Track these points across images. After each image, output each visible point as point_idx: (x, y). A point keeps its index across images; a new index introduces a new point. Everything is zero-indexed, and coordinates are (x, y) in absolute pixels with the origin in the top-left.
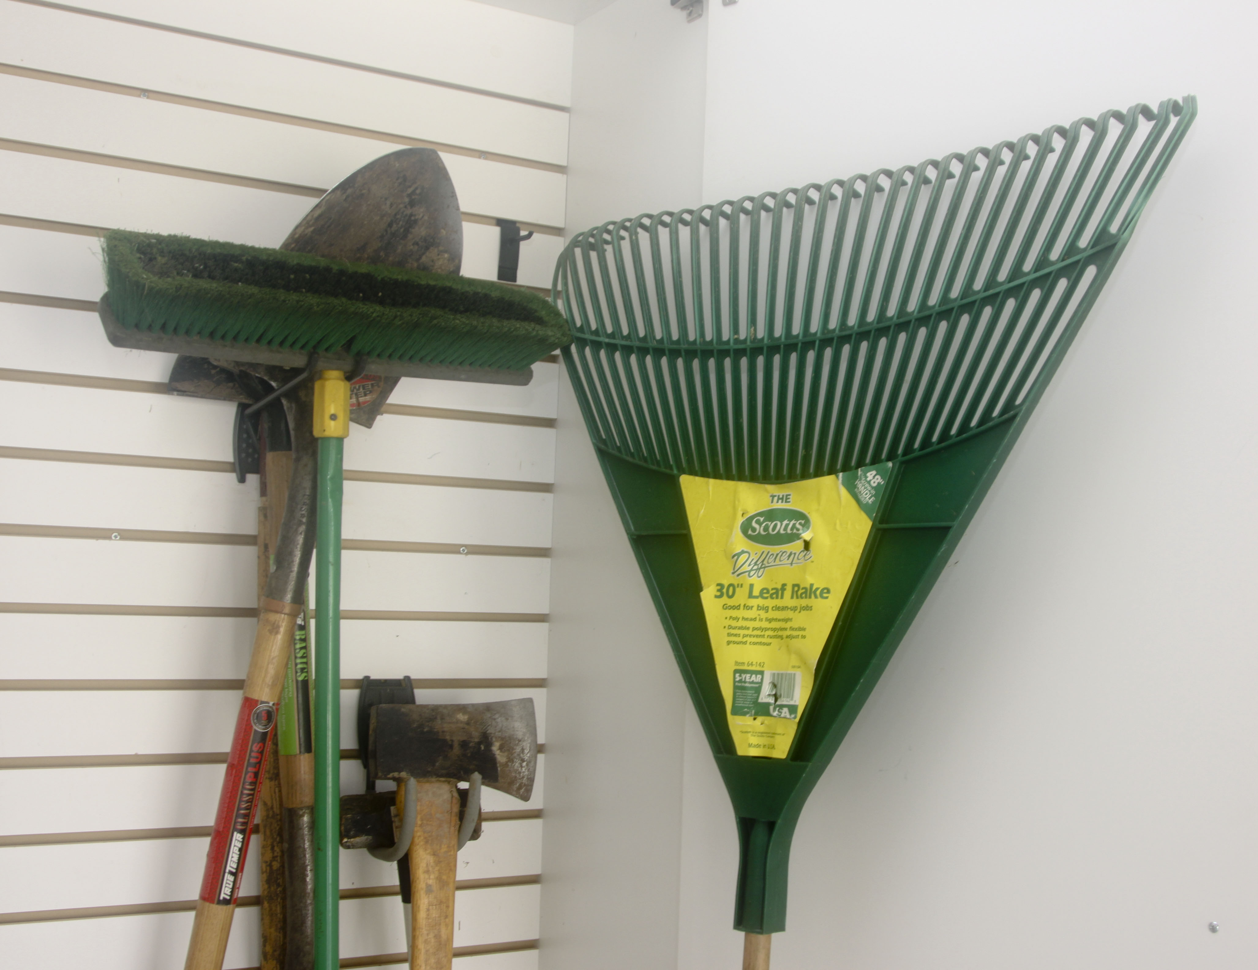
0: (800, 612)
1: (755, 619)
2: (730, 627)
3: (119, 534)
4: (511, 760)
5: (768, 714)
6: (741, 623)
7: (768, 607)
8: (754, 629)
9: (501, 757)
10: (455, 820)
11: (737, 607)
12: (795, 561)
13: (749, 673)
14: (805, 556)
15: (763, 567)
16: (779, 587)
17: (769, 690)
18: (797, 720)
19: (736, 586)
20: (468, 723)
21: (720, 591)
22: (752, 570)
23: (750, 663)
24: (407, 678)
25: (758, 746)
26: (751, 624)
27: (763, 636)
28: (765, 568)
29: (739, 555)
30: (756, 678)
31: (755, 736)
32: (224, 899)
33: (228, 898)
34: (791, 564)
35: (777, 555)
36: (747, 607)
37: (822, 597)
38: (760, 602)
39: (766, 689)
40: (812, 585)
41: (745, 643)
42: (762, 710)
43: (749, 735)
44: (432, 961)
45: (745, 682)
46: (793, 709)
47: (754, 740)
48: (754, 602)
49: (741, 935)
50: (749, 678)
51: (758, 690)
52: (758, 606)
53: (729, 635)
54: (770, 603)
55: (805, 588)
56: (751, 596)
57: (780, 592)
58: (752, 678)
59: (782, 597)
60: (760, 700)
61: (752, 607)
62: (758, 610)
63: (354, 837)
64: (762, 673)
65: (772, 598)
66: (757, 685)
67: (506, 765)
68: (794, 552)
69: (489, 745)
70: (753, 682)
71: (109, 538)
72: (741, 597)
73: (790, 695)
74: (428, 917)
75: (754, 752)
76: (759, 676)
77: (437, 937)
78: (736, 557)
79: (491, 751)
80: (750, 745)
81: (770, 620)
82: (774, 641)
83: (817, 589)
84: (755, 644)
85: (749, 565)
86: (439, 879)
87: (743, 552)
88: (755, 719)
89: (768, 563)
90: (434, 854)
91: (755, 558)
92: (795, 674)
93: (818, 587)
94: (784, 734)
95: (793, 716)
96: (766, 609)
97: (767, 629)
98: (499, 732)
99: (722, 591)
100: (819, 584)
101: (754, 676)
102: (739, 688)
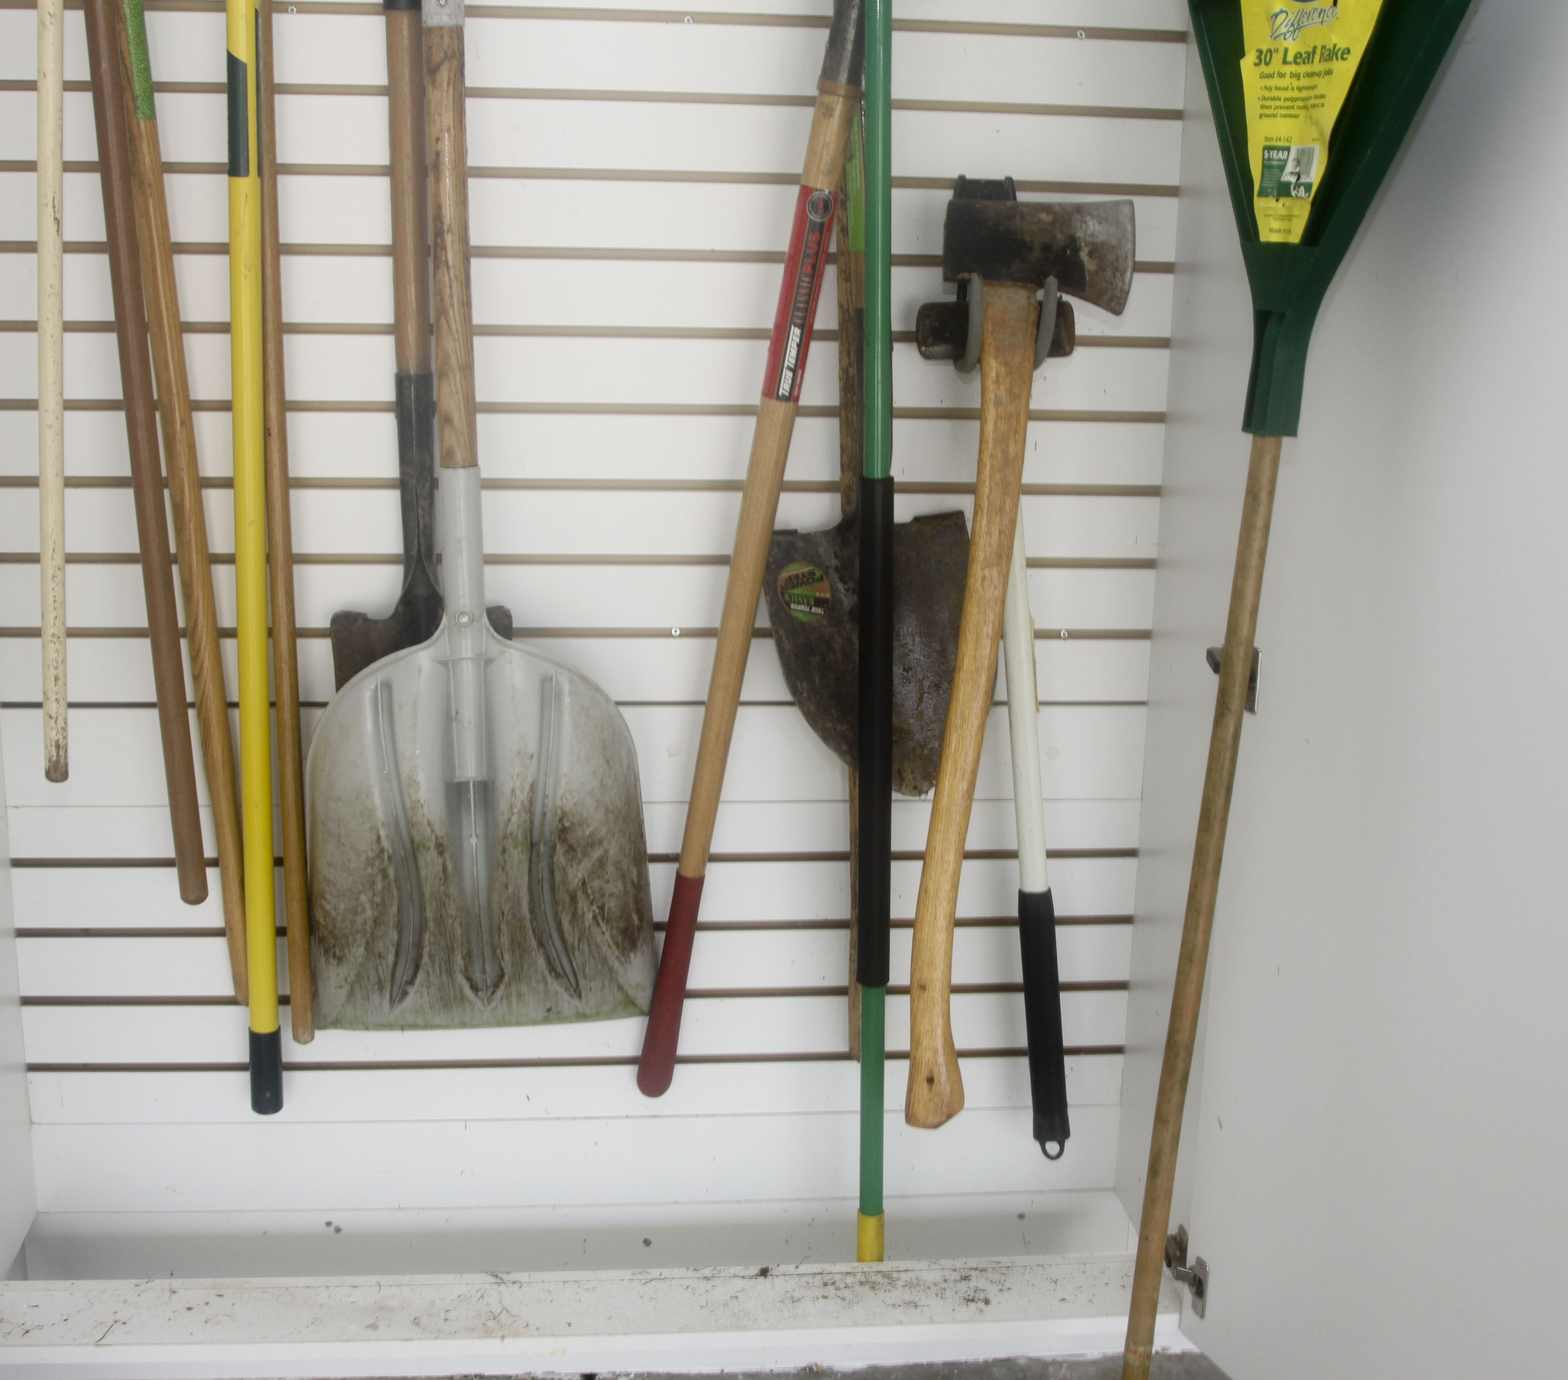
0: (1323, 76)
1: (1286, 89)
2: (1264, 99)
3: (692, 18)
4: (1101, 268)
5: (1288, 194)
6: (1275, 93)
7: (1300, 74)
8: (1286, 99)
9: (1089, 265)
10: (1032, 330)
11: (1271, 76)
12: (1326, 19)
13: (1276, 150)
14: (1332, 13)
15: (1299, 28)
16: (1311, 50)
17: (1292, 167)
18: (1311, 199)
19: (1273, 51)
20: (1053, 224)
21: (1259, 58)
22: (1288, 32)
23: (1278, 137)
24: (1009, 180)
25: (1279, 231)
26: (1283, 94)
27: (1293, 108)
28: (1301, 27)
29: (1276, 16)
30: (1282, 155)
31: (1276, 219)
32: (783, 394)
33: (787, 394)
34: (1322, 22)
35: (1310, 12)
36: (1281, 75)
37: (1343, 59)
38: (1293, 68)
39: (1290, 167)
40: (1335, 46)
41: (1275, 116)
42: (1283, 190)
43: (1271, 219)
44: (998, 477)
45: (1273, 160)
46: (1308, 187)
47: (1275, 224)
48: (1288, 69)
49: (1249, 438)
50: (1276, 154)
51: (1282, 168)
52: (1291, 73)
53: (1262, 107)
54: (1303, 69)
55: (1330, 50)
56: (1285, 62)
57: (1311, 55)
58: (1279, 154)
59: (1312, 62)
60: (1282, 179)
61: (1285, 74)
62: (1291, 77)
63: (933, 345)
64: (1288, 149)
65: (1304, 63)
66: (1282, 163)
67: (1096, 273)
68: (1323, 8)
69: (1076, 250)
70: (1280, 160)
71: (682, 21)
72: (1276, 64)
73: (1308, 174)
74: (995, 430)
75: (1275, 238)
76: (1286, 153)
77: (1005, 452)
78: (1274, 17)
79: (1078, 256)
80: (1271, 230)
81: (1300, 89)
82: (1302, 113)
83: (1339, 49)
84: (1285, 116)
85: (1286, 26)
86: (1010, 391)
87: (1282, 11)
88: (1277, 200)
89: (1303, 23)
90: (1006, 364)
91: (1291, 17)
92: (1314, 148)
93: (1340, 47)
94: (1299, 216)
95: (1307, 194)
96: (1297, 76)
97: (1297, 99)
98: (1090, 235)
99: (1263, 58)
100: (1341, 45)
101: (1281, 152)
102: (1266, 166)
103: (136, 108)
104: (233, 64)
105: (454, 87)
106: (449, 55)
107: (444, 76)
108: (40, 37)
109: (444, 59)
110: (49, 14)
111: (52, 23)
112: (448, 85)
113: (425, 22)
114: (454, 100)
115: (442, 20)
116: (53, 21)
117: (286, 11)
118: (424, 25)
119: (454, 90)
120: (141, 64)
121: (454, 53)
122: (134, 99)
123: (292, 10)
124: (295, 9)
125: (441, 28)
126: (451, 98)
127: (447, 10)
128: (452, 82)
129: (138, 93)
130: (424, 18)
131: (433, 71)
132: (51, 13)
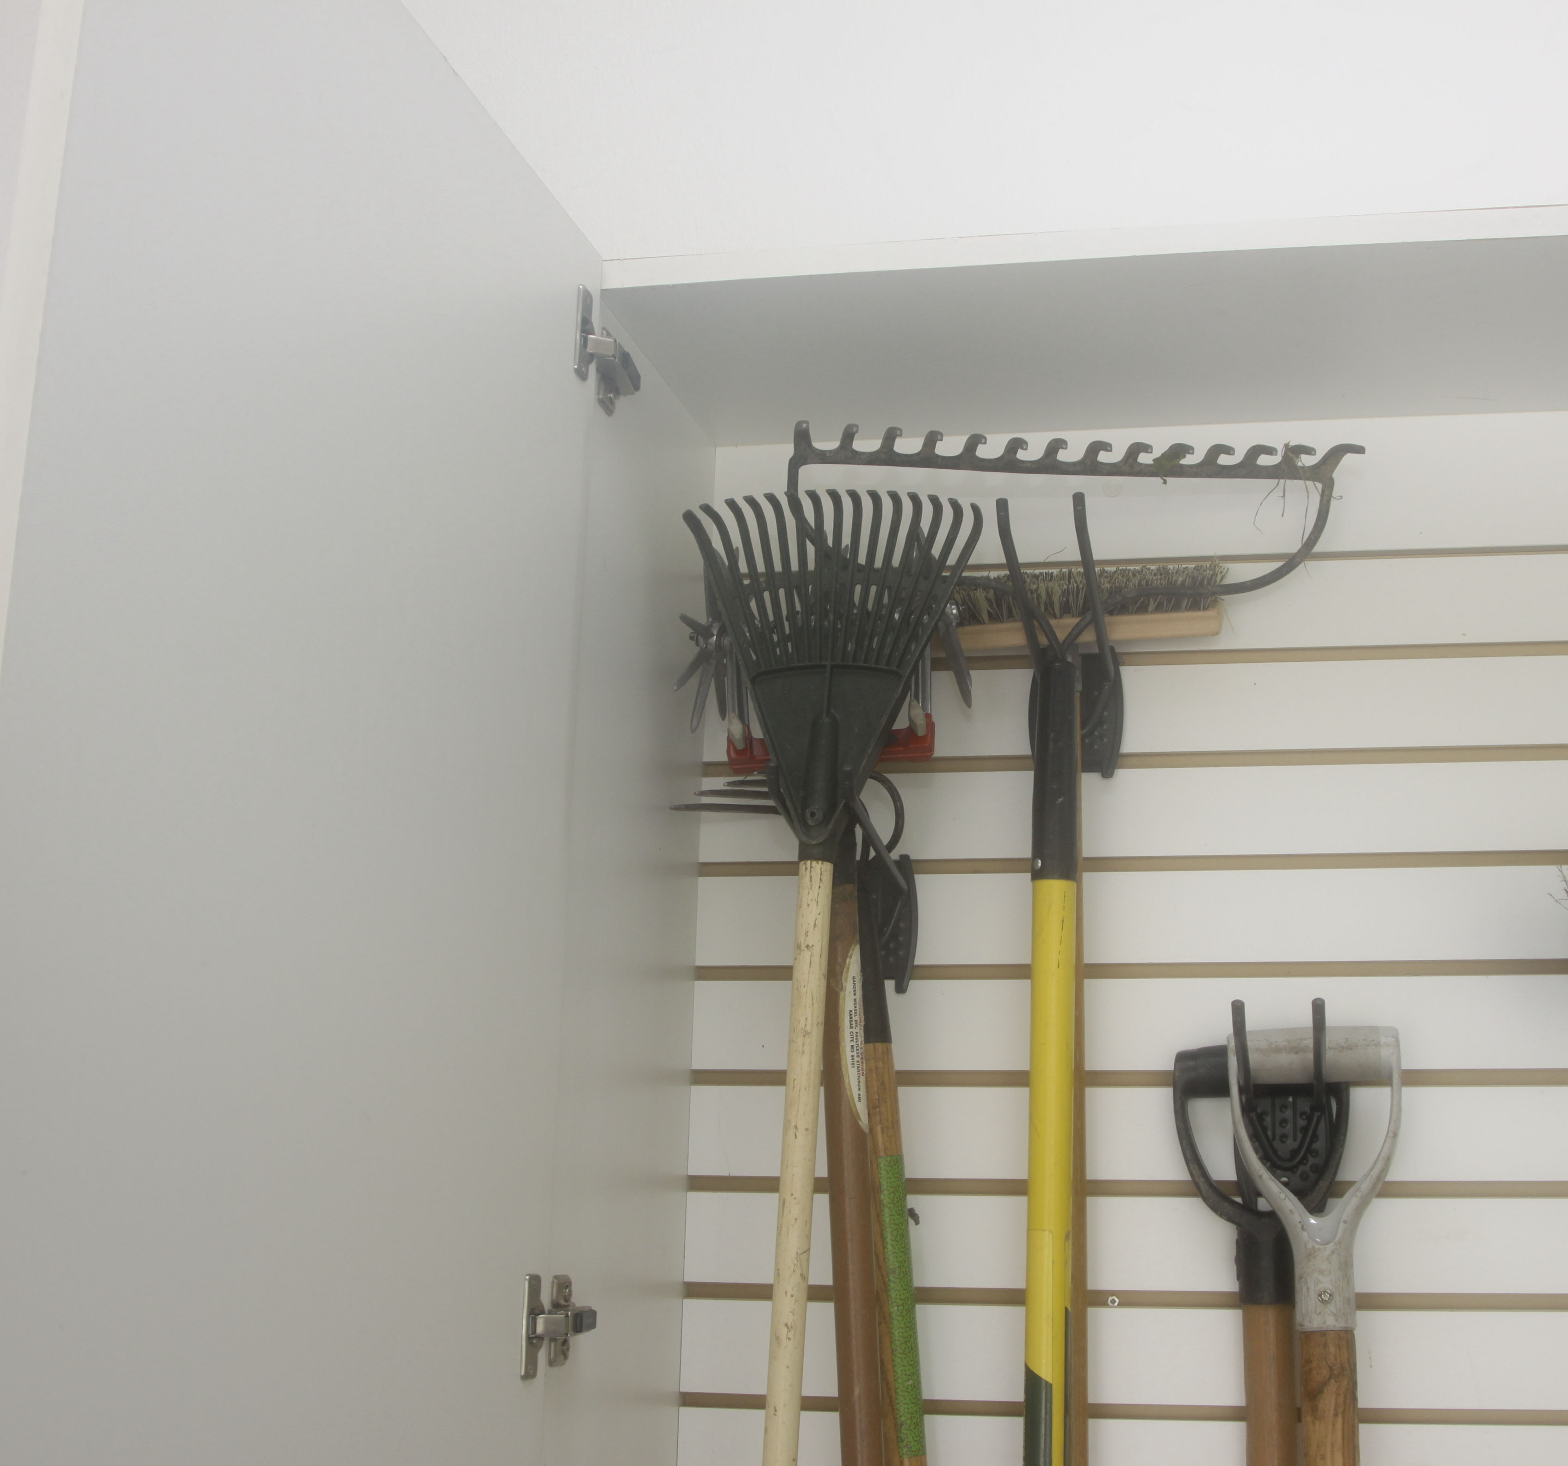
103: (899, 1440)
104: (1033, 1382)
105: (1344, 1418)
106: (1336, 1372)
107: (1328, 1401)
108: (772, 1357)
109: (1330, 1378)
110: (786, 1325)
111: (789, 1339)
112: (1336, 1415)
113: (1301, 1325)
114: (1343, 1438)
115: (1325, 1322)
116: (791, 1335)
117: (1105, 1304)
118: (1298, 1328)
119: (1344, 1422)
120: (908, 1380)
121: (1343, 1368)
122: (897, 1427)
123: (1113, 1301)
124: (1117, 1301)
125: (1324, 1333)
126: (1339, 1433)
127: (1332, 1307)
128: (1340, 1410)
129: (903, 1419)
130: (1298, 1318)
131: (1313, 1395)
132: (789, 1325)
